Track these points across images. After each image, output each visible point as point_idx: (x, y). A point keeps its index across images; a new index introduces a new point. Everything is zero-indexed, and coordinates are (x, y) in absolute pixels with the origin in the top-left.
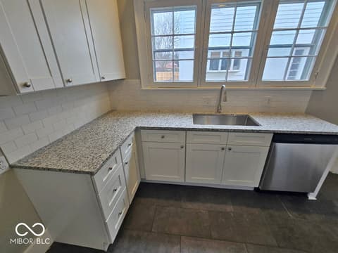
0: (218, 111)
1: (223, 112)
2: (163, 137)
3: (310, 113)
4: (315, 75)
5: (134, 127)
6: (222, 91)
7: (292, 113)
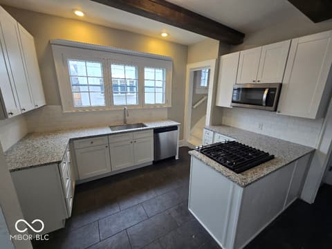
0: (125, 123)
1: (128, 123)
2: (92, 143)
3: (169, 119)
4: (167, 101)
5: (68, 140)
6: (126, 110)
7: (163, 120)
